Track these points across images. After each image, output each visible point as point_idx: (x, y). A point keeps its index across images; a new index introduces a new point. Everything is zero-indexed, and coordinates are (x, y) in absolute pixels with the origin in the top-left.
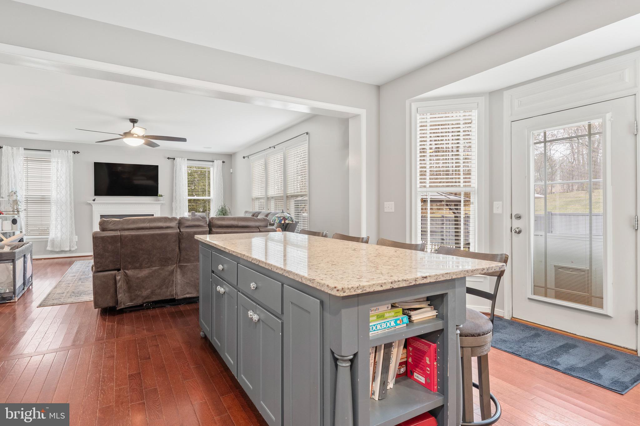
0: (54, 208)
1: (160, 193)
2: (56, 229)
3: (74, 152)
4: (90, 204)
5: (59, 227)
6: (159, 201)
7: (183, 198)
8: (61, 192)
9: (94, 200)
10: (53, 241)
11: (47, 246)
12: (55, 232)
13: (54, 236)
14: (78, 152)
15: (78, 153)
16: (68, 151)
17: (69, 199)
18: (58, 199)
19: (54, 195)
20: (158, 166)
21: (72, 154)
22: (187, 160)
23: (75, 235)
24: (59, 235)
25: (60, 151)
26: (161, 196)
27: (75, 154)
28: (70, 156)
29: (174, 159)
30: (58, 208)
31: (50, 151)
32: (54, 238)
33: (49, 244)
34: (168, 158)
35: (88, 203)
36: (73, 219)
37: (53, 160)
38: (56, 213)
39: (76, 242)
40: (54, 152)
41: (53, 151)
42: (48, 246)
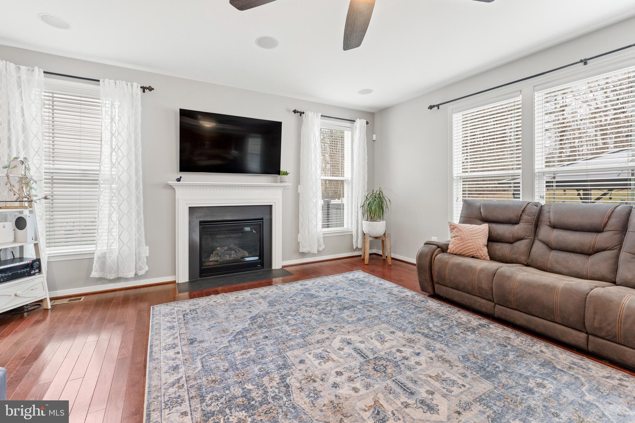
0: (105, 197)
1: (283, 169)
2: (110, 233)
3: (144, 89)
4: (171, 187)
5: (115, 231)
6: (281, 182)
7: (316, 178)
8: (119, 163)
9: (179, 180)
10: (103, 258)
11: (92, 270)
12: (108, 239)
13: (106, 248)
14: (151, 89)
15: (150, 91)
16: (132, 85)
17: (134, 178)
18: (114, 177)
19: (106, 170)
20: (281, 123)
21: (140, 91)
22: (321, 116)
23: (145, 245)
24: (115, 246)
25: (118, 82)
26: (286, 174)
27: (144, 91)
28: (137, 94)
29: (302, 113)
30: (113, 195)
31: (99, 81)
32: (105, 253)
33: (95, 265)
34: (295, 112)
35: (168, 184)
36: (142, 216)
37: (105, 101)
38: (110, 204)
39: (147, 257)
40: (106, 85)
41: (103, 81)
42: (94, 269)
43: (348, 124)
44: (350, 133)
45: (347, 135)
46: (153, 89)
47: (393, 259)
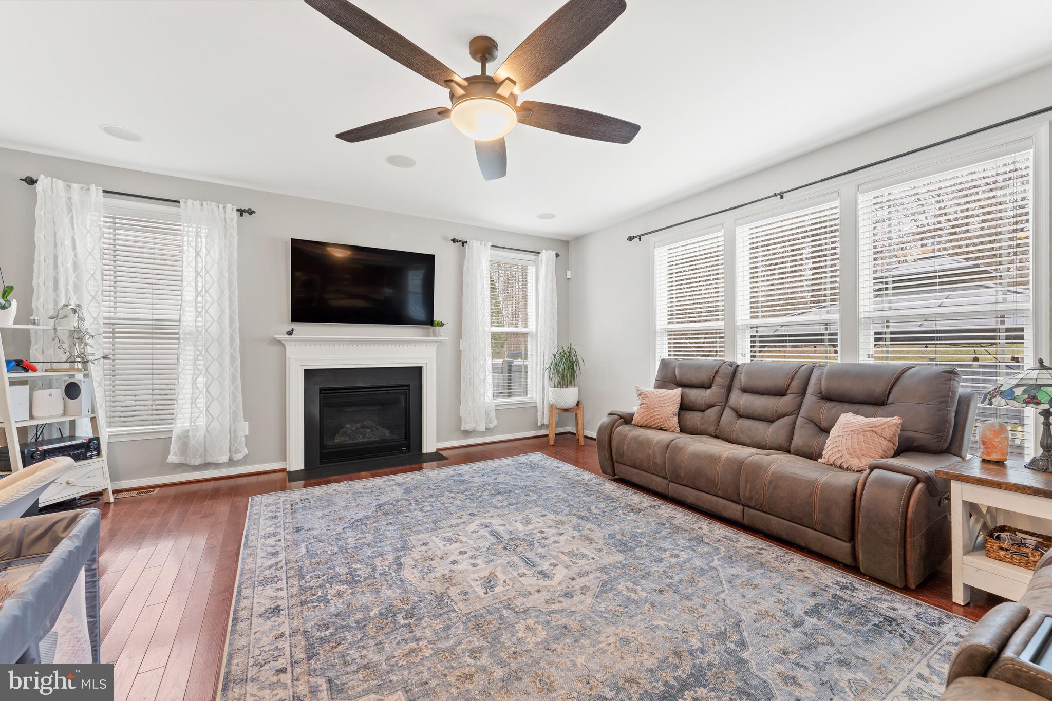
0: (188, 354)
1: (436, 318)
2: (194, 405)
3: (241, 212)
4: (280, 343)
5: (202, 402)
6: (435, 335)
7: (485, 330)
8: (207, 312)
9: (290, 333)
10: (184, 438)
11: (169, 453)
12: (192, 413)
13: (189, 424)
14: (250, 212)
15: (250, 214)
16: (224, 208)
17: (227, 329)
18: (200, 329)
19: (189, 320)
20: (434, 256)
21: (235, 215)
22: (492, 246)
23: (243, 420)
24: (202, 422)
25: (205, 203)
26: (441, 324)
27: (241, 215)
28: (232, 220)
29: (464, 243)
30: (198, 353)
31: (179, 202)
32: (187, 431)
33: (174, 447)
34: (454, 240)
35: (275, 339)
36: (239, 381)
37: (187, 228)
38: (195, 364)
39: (246, 437)
40: (189, 207)
41: (185, 203)
42: (172, 452)
43: (531, 257)
44: (534, 268)
45: (531, 270)
46: (254, 212)
47: (586, 437)
